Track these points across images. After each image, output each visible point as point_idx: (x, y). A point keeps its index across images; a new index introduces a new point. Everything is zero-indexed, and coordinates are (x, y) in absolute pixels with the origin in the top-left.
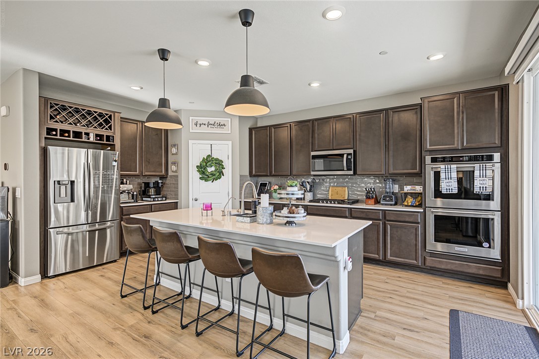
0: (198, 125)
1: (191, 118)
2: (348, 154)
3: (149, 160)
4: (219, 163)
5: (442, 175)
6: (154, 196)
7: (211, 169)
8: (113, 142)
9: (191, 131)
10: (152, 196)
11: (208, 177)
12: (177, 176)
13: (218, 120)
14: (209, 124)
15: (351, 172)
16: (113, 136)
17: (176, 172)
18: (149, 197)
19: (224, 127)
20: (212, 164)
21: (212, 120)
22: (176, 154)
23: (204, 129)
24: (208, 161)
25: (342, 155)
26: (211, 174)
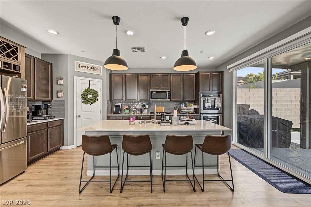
0: (81, 67)
1: (75, 61)
2: (168, 92)
3: (40, 88)
4: (95, 93)
5: (207, 101)
6: (45, 116)
7: (90, 96)
8: (19, 71)
9: (75, 70)
10: (44, 116)
11: (88, 101)
12: (64, 101)
13: (94, 65)
14: (88, 67)
15: (170, 100)
16: (19, 66)
17: (62, 97)
18: (41, 116)
19: (97, 70)
20: (91, 93)
21: (90, 65)
22: (62, 85)
23: (84, 70)
24: (88, 91)
25: (166, 92)
26: (90, 100)
